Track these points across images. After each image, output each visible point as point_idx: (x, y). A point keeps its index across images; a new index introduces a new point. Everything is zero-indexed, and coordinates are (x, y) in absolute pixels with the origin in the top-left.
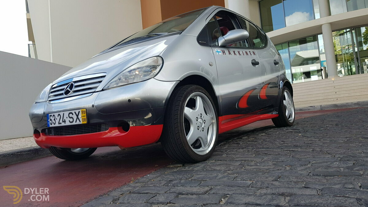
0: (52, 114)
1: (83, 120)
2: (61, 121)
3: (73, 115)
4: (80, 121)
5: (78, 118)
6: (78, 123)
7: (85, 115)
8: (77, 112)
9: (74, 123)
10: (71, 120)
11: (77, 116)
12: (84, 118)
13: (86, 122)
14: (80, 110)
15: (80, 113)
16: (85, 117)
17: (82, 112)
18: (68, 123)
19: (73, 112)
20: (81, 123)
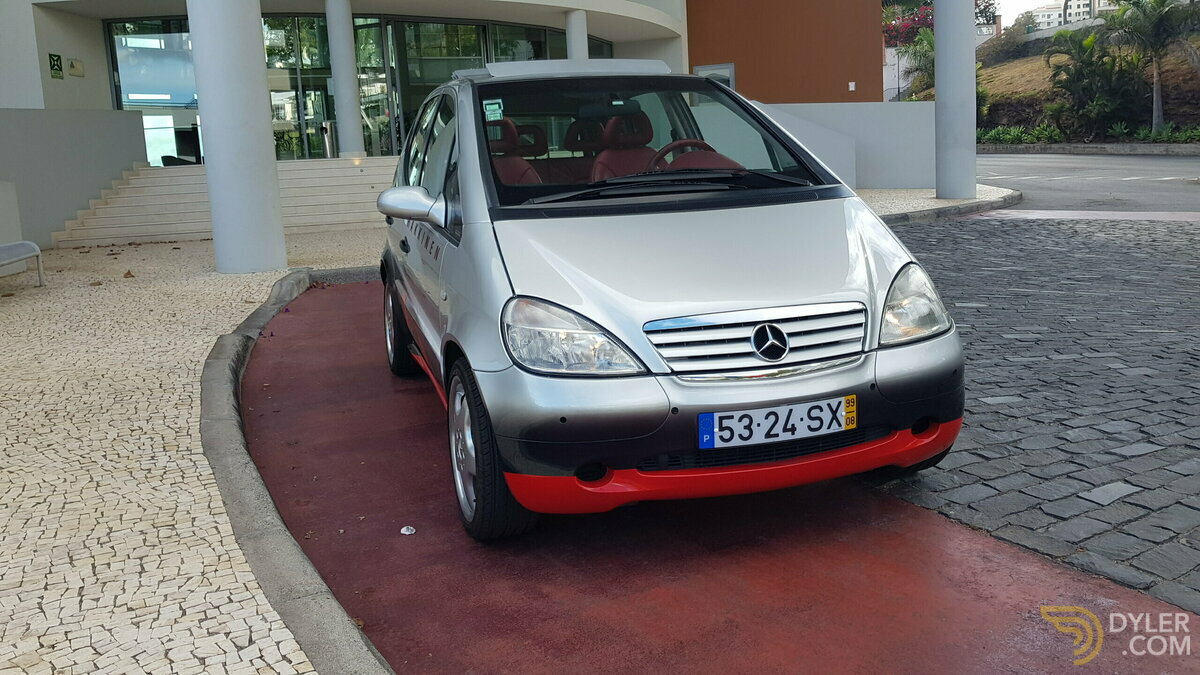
0: (737, 414)
1: (849, 421)
2: (778, 429)
3: (822, 410)
4: (840, 425)
5: (835, 417)
6: (835, 428)
7: (854, 408)
8: (834, 402)
9: (824, 431)
10: (816, 424)
11: (834, 413)
12: (850, 415)
13: (854, 426)
14: (843, 399)
15: (843, 404)
16: (854, 414)
17: (848, 402)
18: (802, 432)
19: (823, 404)
20: (844, 428)
